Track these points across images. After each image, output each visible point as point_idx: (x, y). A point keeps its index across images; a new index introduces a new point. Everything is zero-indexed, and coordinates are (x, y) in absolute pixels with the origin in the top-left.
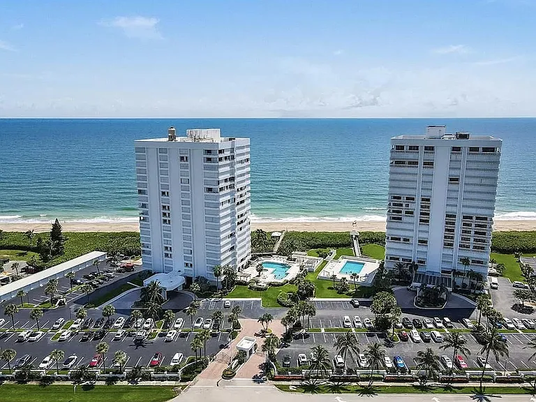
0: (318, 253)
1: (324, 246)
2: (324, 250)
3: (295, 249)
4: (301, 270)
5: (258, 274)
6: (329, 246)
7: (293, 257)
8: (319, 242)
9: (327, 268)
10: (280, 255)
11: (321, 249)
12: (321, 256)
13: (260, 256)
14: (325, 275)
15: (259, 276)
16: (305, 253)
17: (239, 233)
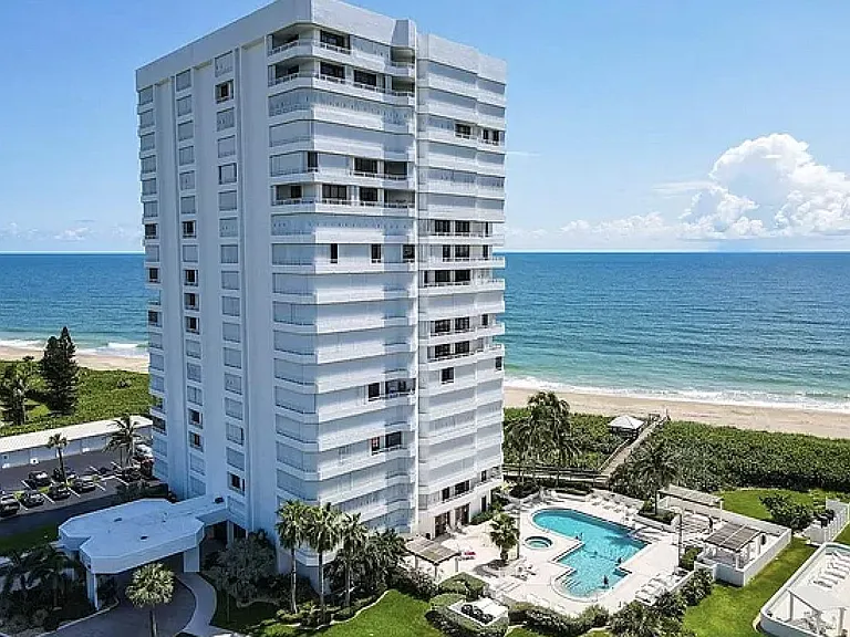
0: (768, 503)
1: (799, 482)
2: (797, 499)
3: (668, 475)
4: (685, 565)
5: (494, 553)
6: (815, 483)
7: (663, 505)
8: (778, 464)
9: (803, 582)
10: (621, 491)
11: (784, 493)
12: (780, 520)
13: (549, 485)
14: (799, 614)
15: (501, 563)
16: (712, 498)
17: (438, 388)
